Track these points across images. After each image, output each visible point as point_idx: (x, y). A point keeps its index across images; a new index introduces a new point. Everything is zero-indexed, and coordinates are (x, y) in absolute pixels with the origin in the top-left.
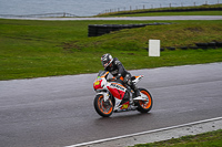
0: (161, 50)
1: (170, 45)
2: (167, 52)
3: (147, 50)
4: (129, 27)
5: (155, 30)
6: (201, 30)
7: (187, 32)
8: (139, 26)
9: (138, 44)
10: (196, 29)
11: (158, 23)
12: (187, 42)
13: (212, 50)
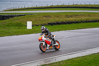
0: (32, 26)
1: (37, 24)
2: (35, 27)
3: (26, 26)
4: (18, 16)
5: (30, 17)
6: (50, 17)
7: (44, 18)
8: (22, 15)
9: (22, 23)
10: (48, 16)
11: (31, 14)
12: (44, 22)
13: (55, 26)
